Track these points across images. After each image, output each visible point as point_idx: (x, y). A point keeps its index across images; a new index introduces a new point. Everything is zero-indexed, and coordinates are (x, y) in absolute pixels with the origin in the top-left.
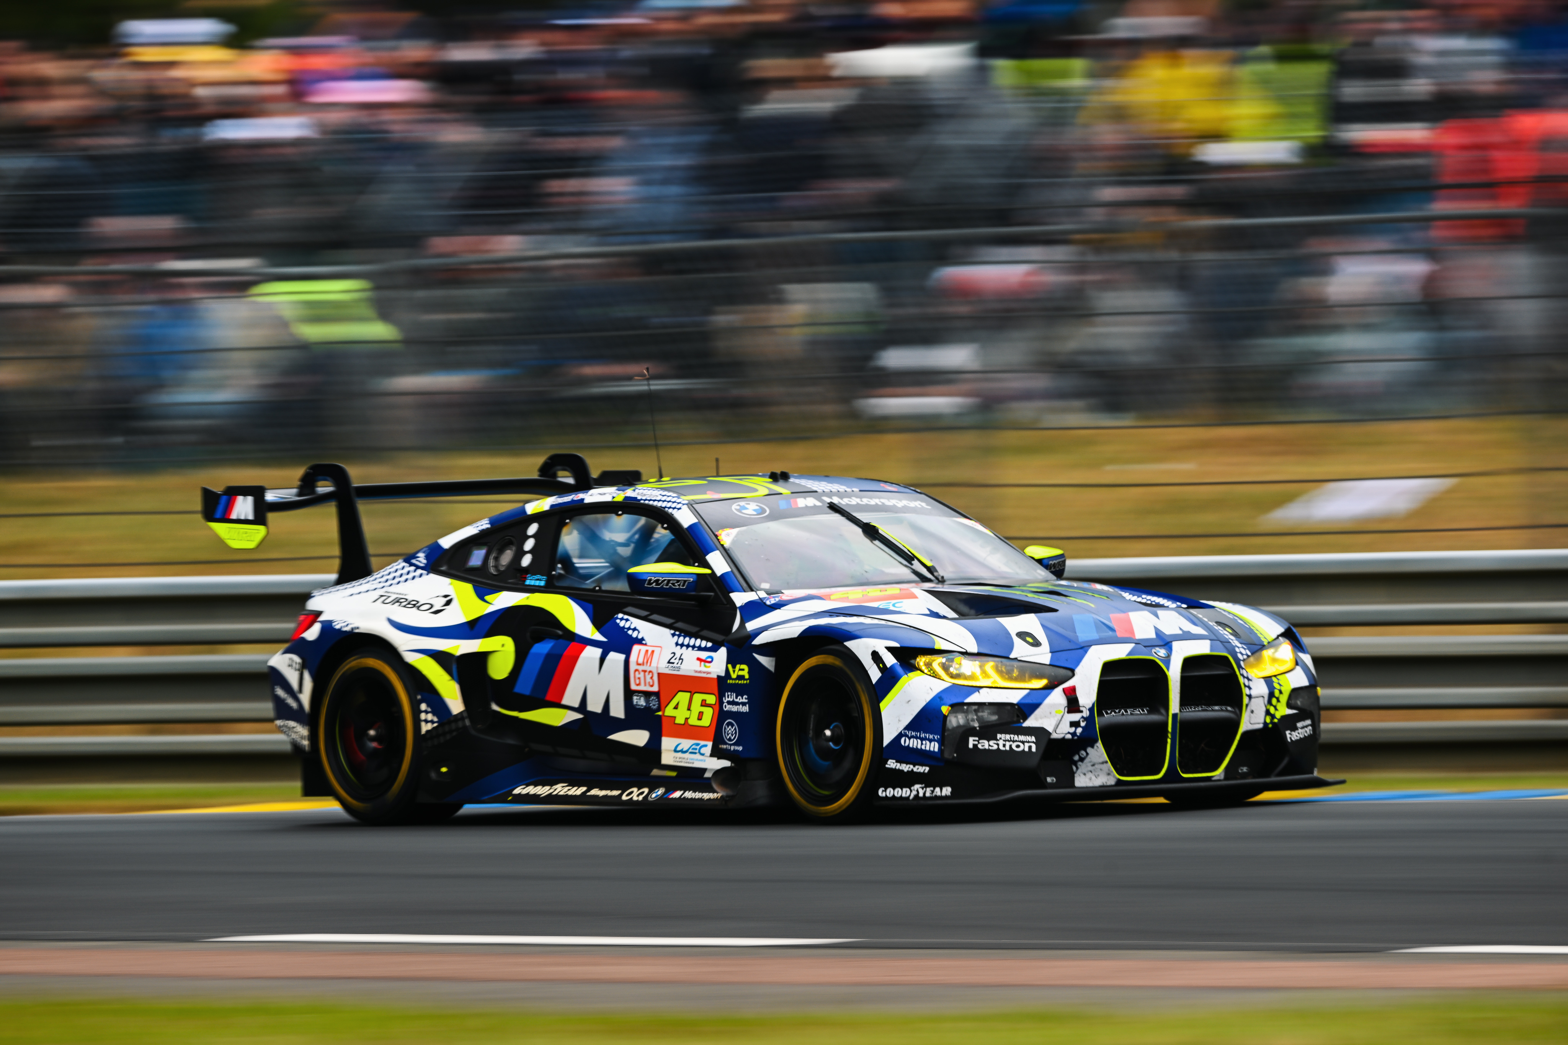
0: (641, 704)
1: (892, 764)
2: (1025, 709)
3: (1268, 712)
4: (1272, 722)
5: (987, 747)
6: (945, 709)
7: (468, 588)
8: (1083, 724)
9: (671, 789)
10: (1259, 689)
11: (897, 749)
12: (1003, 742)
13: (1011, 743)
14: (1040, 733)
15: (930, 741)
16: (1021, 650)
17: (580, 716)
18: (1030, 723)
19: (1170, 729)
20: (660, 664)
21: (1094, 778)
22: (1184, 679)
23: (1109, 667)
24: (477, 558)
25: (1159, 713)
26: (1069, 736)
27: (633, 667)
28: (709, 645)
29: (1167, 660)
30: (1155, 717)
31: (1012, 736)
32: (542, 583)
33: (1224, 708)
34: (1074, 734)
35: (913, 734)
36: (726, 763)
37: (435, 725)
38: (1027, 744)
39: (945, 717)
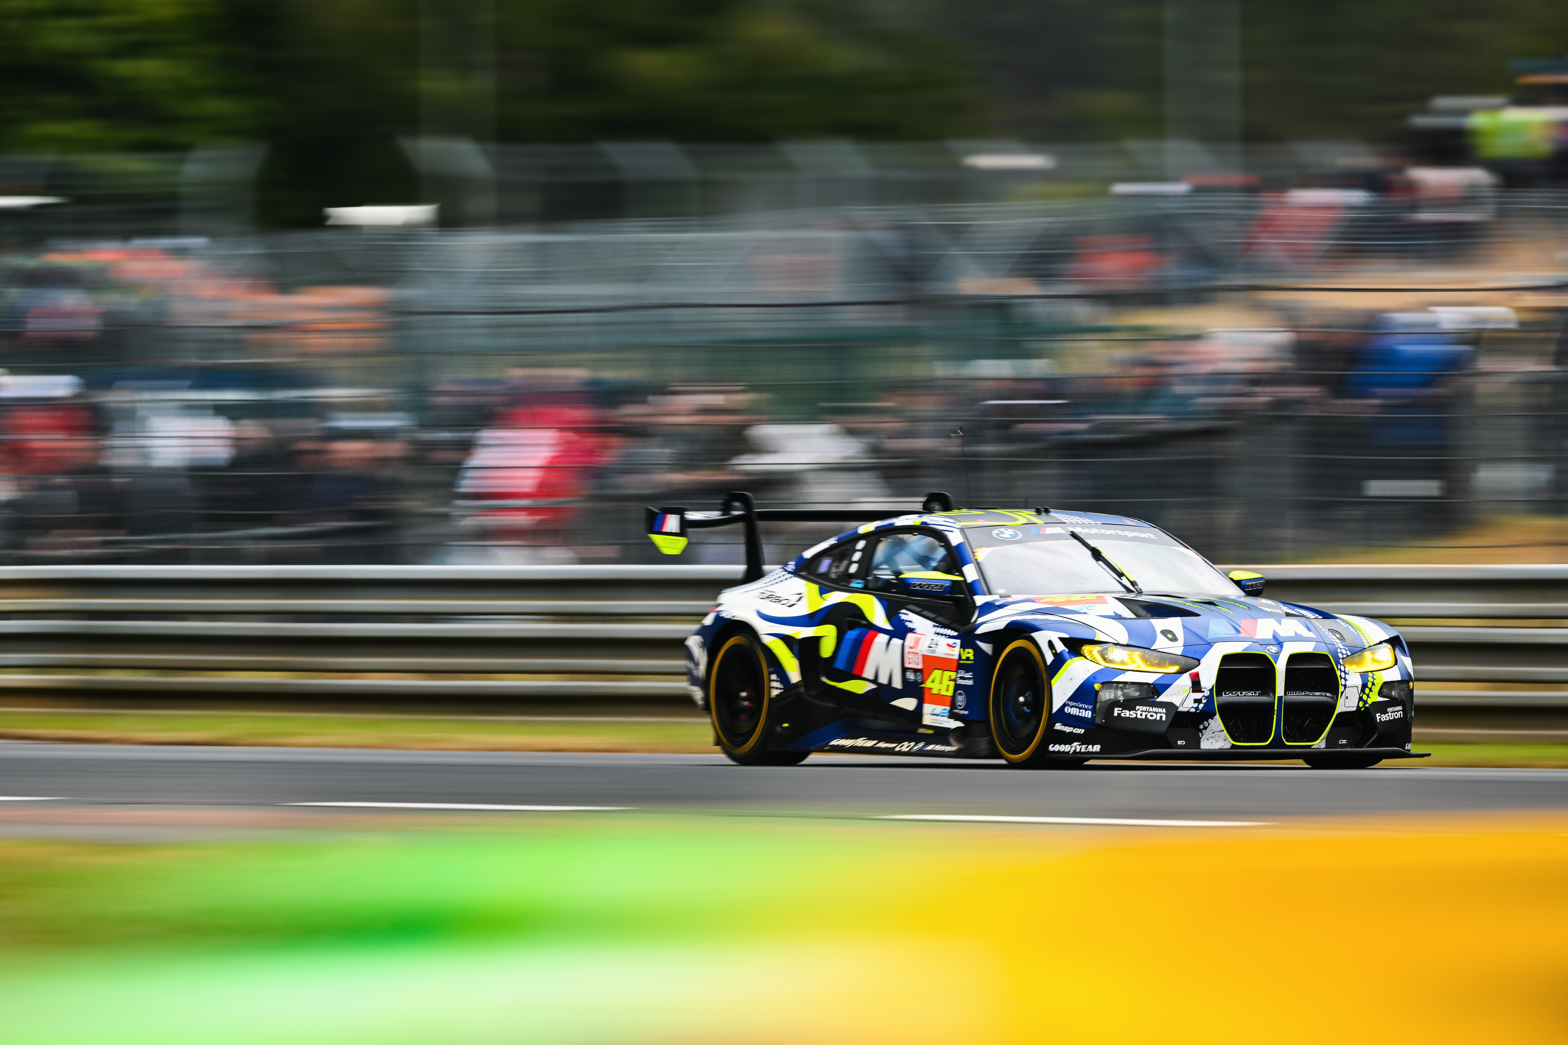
0: (911, 678)
1: (1058, 726)
2: (1158, 689)
3: (1361, 699)
4: (1364, 706)
5: (1128, 715)
6: (1097, 686)
7: (815, 587)
8: (1204, 701)
9: (927, 744)
10: (1354, 680)
11: (1062, 716)
12: (1140, 712)
13: (1147, 713)
14: (1169, 706)
15: (1086, 710)
16: (1161, 643)
17: (873, 686)
18: (1162, 698)
19: (1276, 708)
20: (923, 648)
21: (1214, 742)
22: (1288, 671)
23: (1227, 659)
24: (825, 565)
25: (1268, 695)
26: (1193, 710)
27: (907, 650)
28: (956, 634)
29: (1276, 656)
30: (1264, 699)
31: (1148, 708)
32: (860, 586)
33: (1323, 694)
34: (1197, 708)
35: (1074, 704)
36: (959, 724)
37: (782, 691)
38: (1159, 714)
39: (1097, 692)
